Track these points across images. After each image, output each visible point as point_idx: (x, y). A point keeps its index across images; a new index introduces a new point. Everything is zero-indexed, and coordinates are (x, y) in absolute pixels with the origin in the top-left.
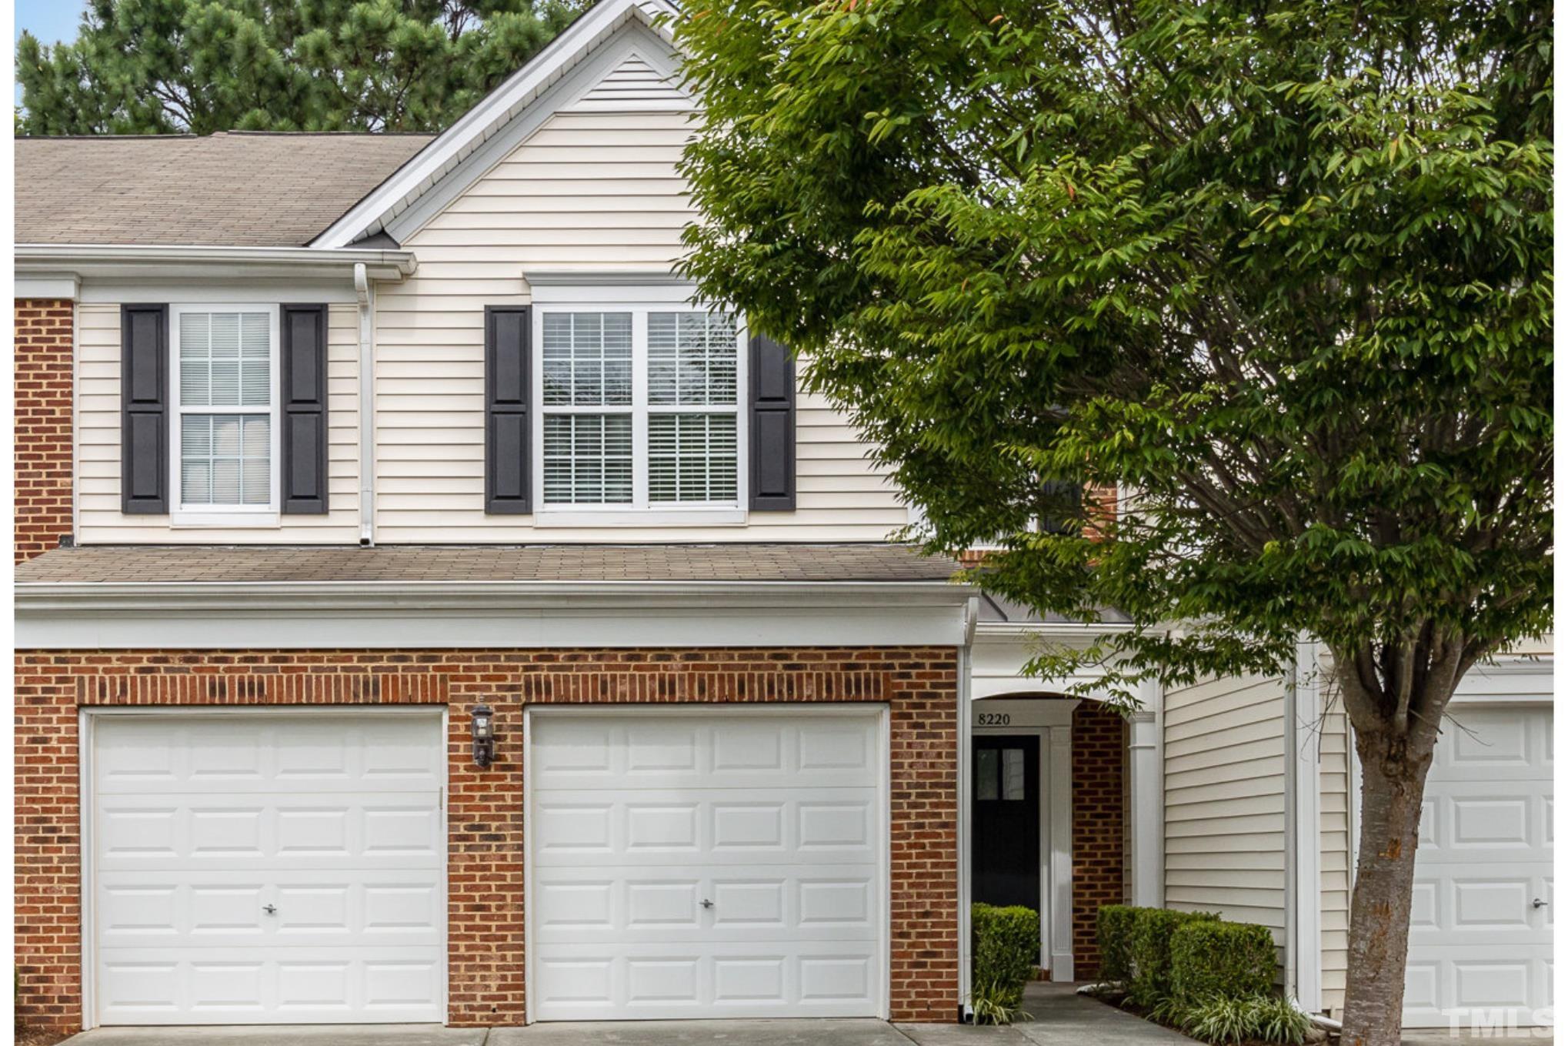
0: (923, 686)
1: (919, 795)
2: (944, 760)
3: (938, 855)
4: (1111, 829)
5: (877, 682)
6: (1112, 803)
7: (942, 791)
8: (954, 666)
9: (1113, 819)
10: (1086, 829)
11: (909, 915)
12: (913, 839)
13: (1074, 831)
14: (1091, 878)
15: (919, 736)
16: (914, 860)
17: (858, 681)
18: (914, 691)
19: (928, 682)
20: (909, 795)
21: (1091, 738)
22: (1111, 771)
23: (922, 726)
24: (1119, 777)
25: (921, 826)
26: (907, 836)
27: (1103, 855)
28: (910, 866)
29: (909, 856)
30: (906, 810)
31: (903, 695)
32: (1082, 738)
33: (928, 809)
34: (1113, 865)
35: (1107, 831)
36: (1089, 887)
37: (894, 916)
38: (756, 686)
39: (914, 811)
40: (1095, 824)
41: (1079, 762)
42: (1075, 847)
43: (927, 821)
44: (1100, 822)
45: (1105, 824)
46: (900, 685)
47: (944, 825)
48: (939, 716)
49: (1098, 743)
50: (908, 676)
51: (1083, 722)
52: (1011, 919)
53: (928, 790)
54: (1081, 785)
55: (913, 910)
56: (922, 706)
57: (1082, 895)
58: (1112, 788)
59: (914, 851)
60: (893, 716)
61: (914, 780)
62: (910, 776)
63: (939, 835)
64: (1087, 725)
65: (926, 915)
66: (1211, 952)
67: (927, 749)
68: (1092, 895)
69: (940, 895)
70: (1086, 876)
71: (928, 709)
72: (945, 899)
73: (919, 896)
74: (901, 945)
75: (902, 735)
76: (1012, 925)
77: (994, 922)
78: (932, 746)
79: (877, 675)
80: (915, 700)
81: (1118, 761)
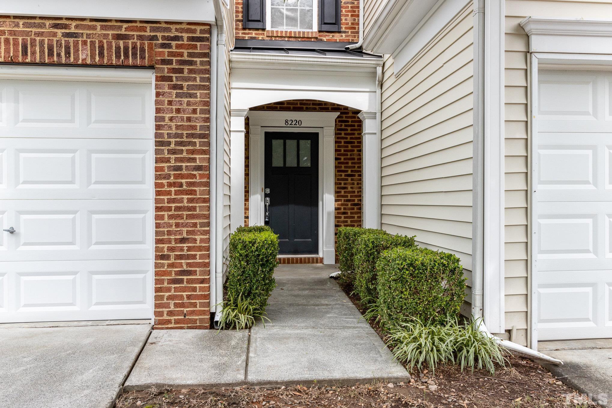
0: (181, 55)
1: (177, 144)
2: (198, 115)
3: (193, 192)
4: (356, 183)
5: (143, 50)
6: (356, 169)
7: (197, 140)
8: (208, 40)
9: (357, 177)
10: (343, 182)
11: (169, 241)
12: (172, 180)
13: (336, 184)
14: (345, 209)
15: (177, 95)
16: (173, 196)
17: (126, 49)
18: (174, 59)
19: (185, 52)
20: (169, 143)
21: (345, 134)
22: (356, 152)
23: (181, 87)
24: (360, 155)
25: (180, 168)
26: (168, 177)
27: (351, 196)
28: (170, 201)
29: (169, 193)
30: (167, 156)
31: (164, 62)
32: (340, 134)
33: (185, 154)
34: (356, 202)
35: (353, 184)
36: (344, 213)
37: (158, 241)
38: (38, 49)
39: (173, 156)
40: (347, 180)
41: (339, 146)
42: (336, 192)
43: (184, 165)
44: (350, 178)
45: (352, 180)
46: (161, 53)
47: (199, 168)
48: (195, 79)
49: (349, 137)
50: (169, 46)
51: (341, 125)
52: (253, 244)
53: (185, 139)
54: (340, 159)
55: (172, 237)
56: (181, 71)
57: (340, 217)
58: (356, 161)
59: (173, 189)
60: (158, 79)
61: (174, 131)
62: (170, 127)
63: (194, 176)
64: (343, 127)
65: (183, 240)
66: (409, 279)
67: (185, 106)
68: (345, 217)
69: (195, 225)
70: (342, 207)
71: (186, 74)
72: (199, 228)
73: (177, 225)
74: (163, 265)
75: (163, 94)
76: (254, 249)
77: (239, 247)
78: (189, 104)
79: (142, 45)
80: (174, 66)
81: (359, 147)
